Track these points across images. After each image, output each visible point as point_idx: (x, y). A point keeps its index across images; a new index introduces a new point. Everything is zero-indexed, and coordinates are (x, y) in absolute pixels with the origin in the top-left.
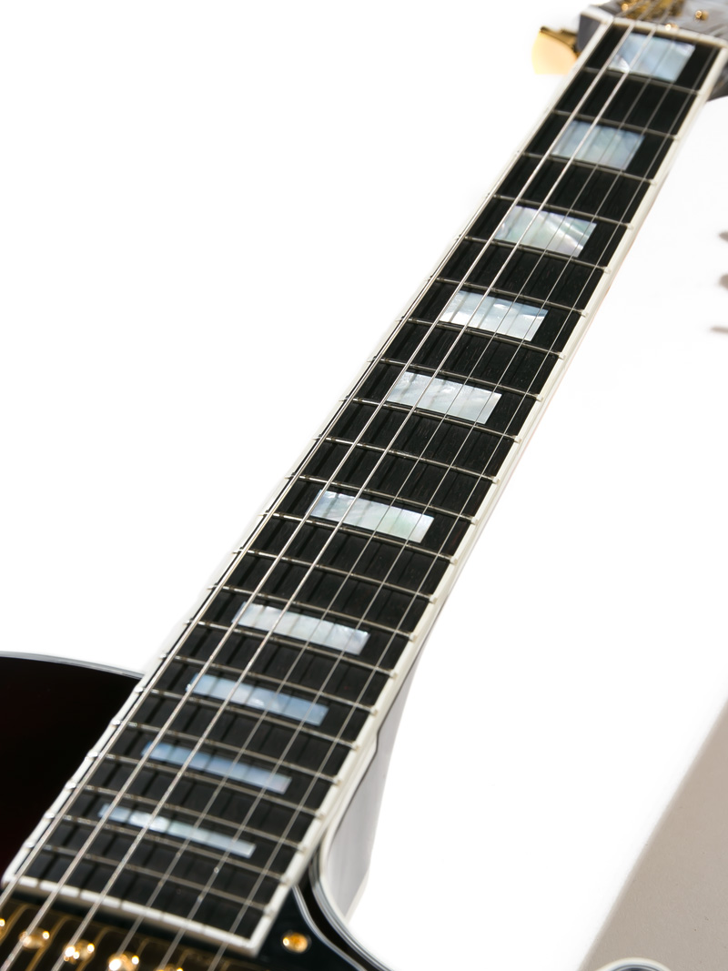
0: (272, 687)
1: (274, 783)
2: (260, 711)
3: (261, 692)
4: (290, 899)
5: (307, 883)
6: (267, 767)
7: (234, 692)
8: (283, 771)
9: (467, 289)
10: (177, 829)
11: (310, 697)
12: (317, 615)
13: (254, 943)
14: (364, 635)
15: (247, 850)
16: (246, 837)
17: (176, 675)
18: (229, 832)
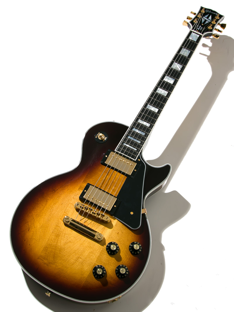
0: (140, 131)
1: (139, 142)
2: (139, 133)
3: (139, 131)
4: (139, 155)
5: (141, 153)
6: (139, 140)
7: (137, 131)
8: (140, 141)
9: (167, 75)
10: (130, 147)
11: (144, 132)
12: (146, 122)
13: (135, 160)
14: (150, 125)
15: (136, 150)
16: (136, 148)
17: (132, 128)
18: (135, 148)
